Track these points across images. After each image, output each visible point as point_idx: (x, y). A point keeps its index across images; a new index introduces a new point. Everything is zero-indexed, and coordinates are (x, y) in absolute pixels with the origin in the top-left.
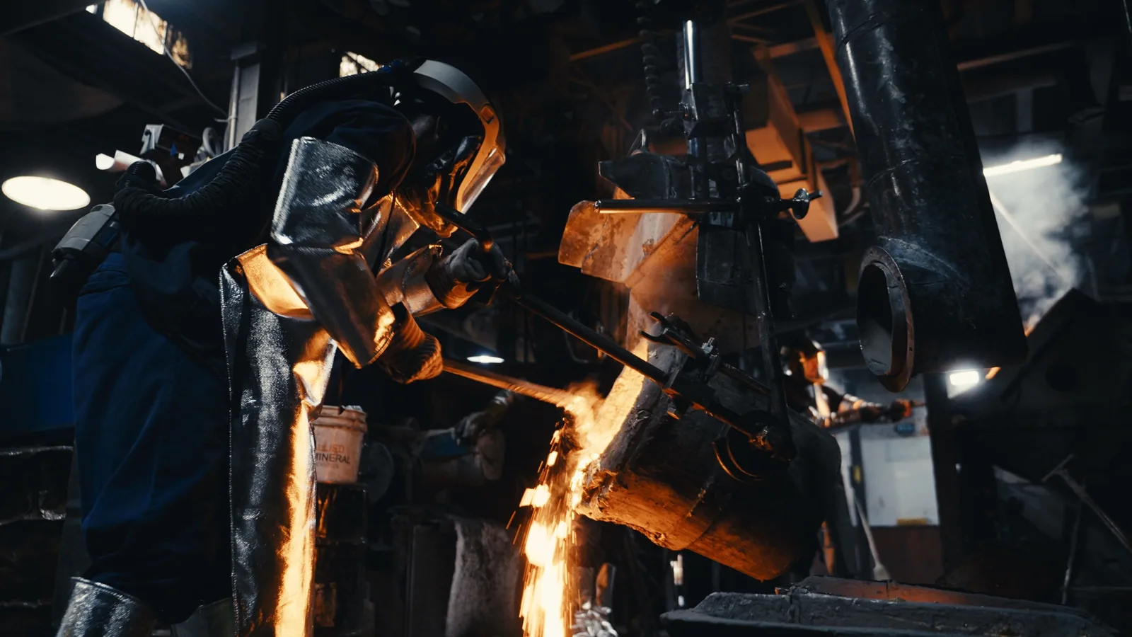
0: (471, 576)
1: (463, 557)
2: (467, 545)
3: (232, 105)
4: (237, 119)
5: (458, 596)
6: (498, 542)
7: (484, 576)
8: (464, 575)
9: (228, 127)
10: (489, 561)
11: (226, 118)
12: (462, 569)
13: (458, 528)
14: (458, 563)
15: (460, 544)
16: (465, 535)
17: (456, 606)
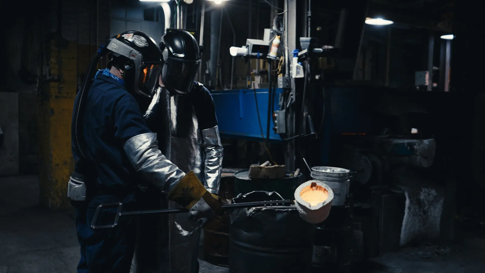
0: (413, 215)
1: (409, 208)
2: (411, 202)
3: (285, 5)
4: (288, 11)
5: (406, 226)
6: (431, 196)
7: (422, 214)
8: (410, 216)
9: (284, 16)
10: (425, 206)
11: (283, 11)
12: (408, 213)
13: (406, 195)
14: (406, 211)
15: (407, 202)
16: (410, 197)
17: (405, 230)
